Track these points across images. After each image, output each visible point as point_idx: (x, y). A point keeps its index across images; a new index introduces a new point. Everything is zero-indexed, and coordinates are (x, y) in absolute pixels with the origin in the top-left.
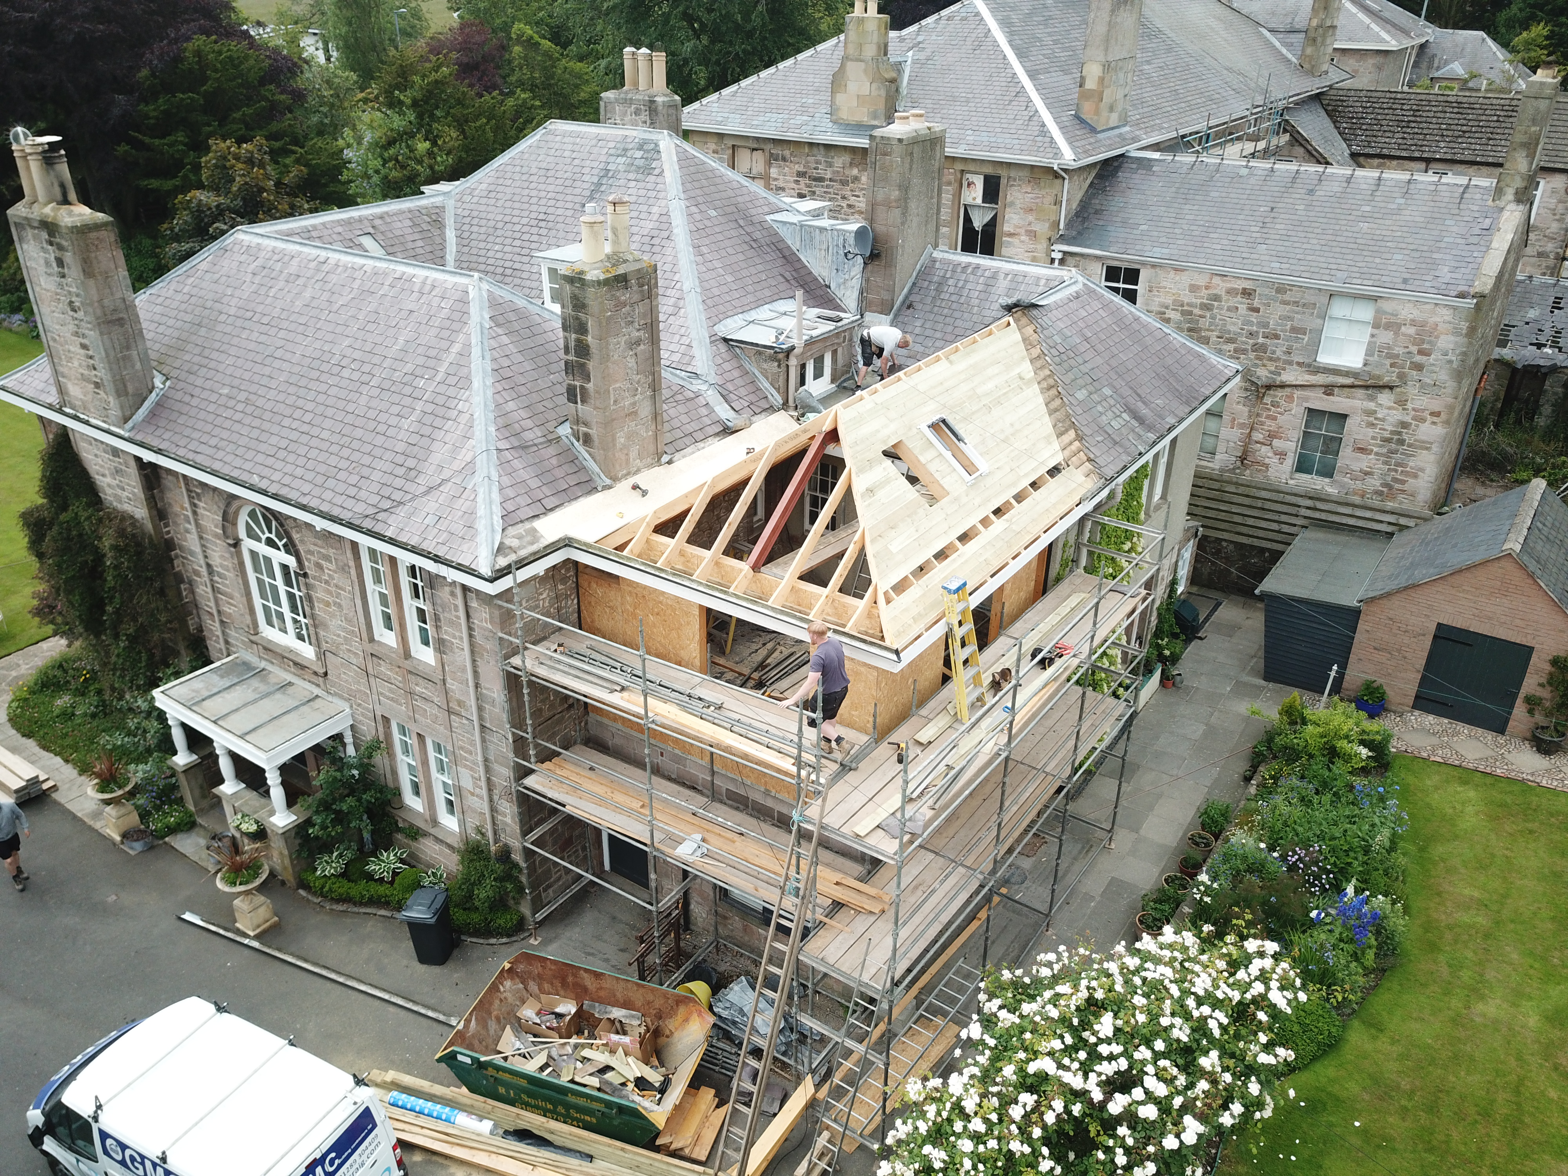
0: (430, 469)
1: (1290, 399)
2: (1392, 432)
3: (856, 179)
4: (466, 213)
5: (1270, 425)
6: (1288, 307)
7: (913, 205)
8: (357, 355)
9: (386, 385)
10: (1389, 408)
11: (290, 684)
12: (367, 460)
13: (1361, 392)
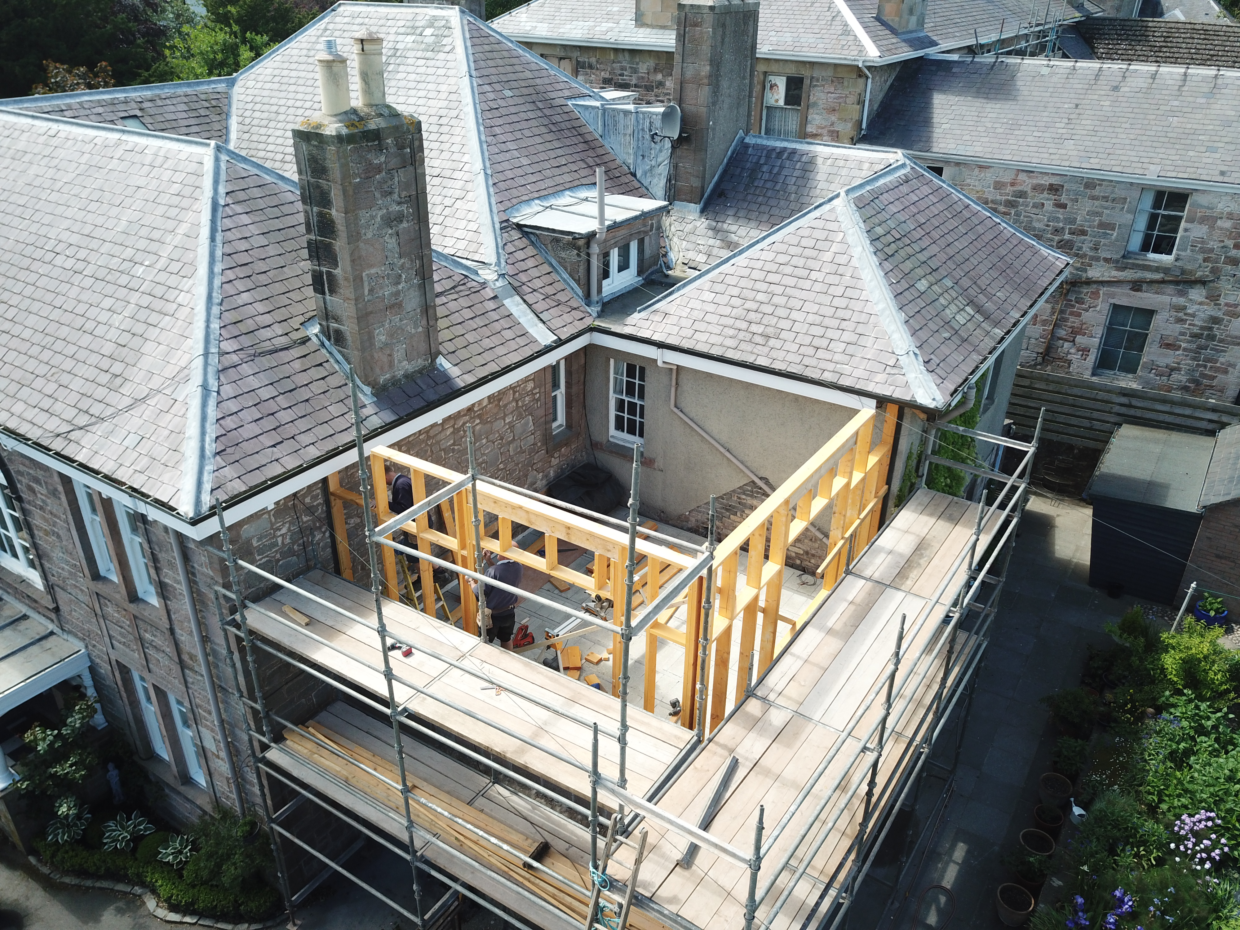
0: (137, 375)
1: (1096, 295)
2: (1202, 328)
3: (661, 84)
4: (249, 99)
5: (1073, 321)
6: (1097, 203)
7: (725, 84)
8: (74, 239)
9: (102, 273)
10: (1201, 304)
11: (25, 617)
12: (68, 364)
13: (1170, 289)
